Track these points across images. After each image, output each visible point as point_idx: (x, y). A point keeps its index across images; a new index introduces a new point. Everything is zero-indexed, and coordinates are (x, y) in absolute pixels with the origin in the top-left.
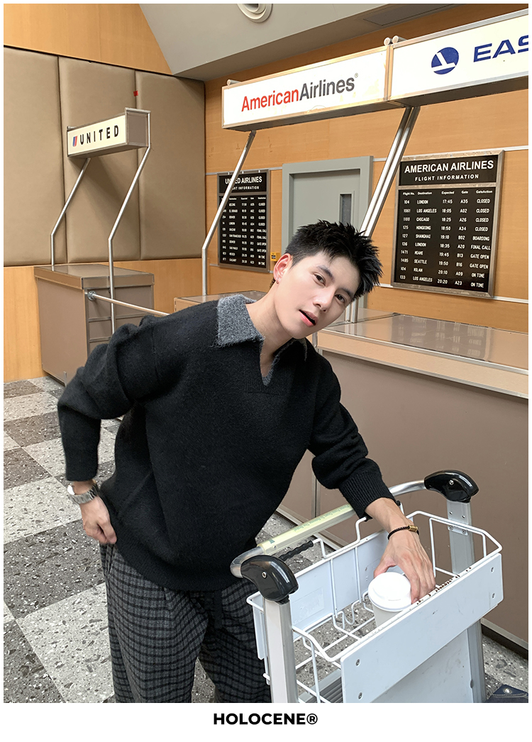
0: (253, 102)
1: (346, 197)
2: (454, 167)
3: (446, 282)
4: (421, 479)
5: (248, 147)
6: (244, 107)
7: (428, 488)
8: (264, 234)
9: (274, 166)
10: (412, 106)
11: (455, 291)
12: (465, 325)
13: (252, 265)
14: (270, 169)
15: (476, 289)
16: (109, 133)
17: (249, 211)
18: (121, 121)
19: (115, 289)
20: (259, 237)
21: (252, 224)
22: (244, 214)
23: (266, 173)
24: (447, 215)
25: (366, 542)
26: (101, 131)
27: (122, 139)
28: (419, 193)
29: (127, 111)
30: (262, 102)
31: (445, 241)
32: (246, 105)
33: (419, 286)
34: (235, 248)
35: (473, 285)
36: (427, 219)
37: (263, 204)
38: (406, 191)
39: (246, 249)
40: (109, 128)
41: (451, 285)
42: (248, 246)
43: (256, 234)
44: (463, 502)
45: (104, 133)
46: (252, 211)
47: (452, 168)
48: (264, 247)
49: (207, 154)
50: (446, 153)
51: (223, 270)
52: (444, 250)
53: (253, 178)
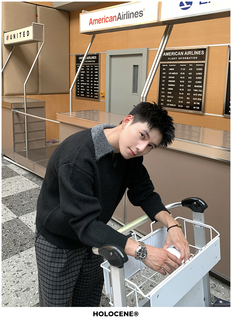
0: (95, 21)
1: (136, 67)
2: (186, 53)
3: (182, 106)
4: (180, 202)
5: (92, 42)
6: (90, 23)
7: (183, 205)
8: (98, 83)
9: (102, 51)
10: (169, 24)
11: (186, 111)
12: (190, 126)
13: (92, 98)
14: (100, 53)
15: (196, 110)
16: (24, 34)
17: (90, 72)
18: (30, 29)
19: (27, 108)
20: (95, 85)
21: (92, 78)
22: (88, 74)
23: (98, 55)
24: (182, 75)
25: (155, 233)
26: (20, 33)
27: (31, 37)
28: (170, 65)
29: (33, 24)
30: (99, 21)
31: (182, 88)
32: (91, 22)
33: (170, 108)
34: (83, 89)
35: (194, 108)
36: (173, 77)
37: (97, 69)
38: (164, 64)
39: (89, 90)
40: (24, 32)
41: (184, 108)
42: (90, 89)
43: (93, 83)
44: (201, 212)
45: (22, 34)
46: (92, 72)
47: (185, 54)
48: (97, 89)
49: (70, 45)
50: (182, 47)
51: (77, 100)
52: (181, 92)
53: (92, 57)
